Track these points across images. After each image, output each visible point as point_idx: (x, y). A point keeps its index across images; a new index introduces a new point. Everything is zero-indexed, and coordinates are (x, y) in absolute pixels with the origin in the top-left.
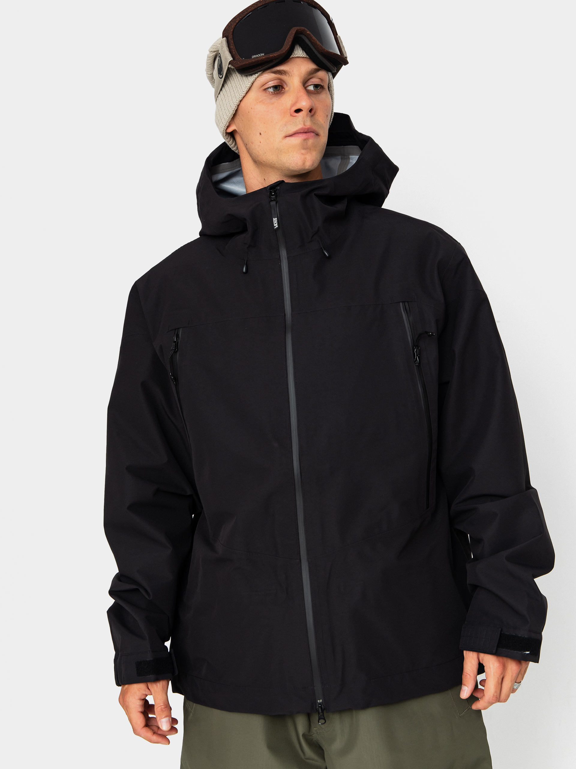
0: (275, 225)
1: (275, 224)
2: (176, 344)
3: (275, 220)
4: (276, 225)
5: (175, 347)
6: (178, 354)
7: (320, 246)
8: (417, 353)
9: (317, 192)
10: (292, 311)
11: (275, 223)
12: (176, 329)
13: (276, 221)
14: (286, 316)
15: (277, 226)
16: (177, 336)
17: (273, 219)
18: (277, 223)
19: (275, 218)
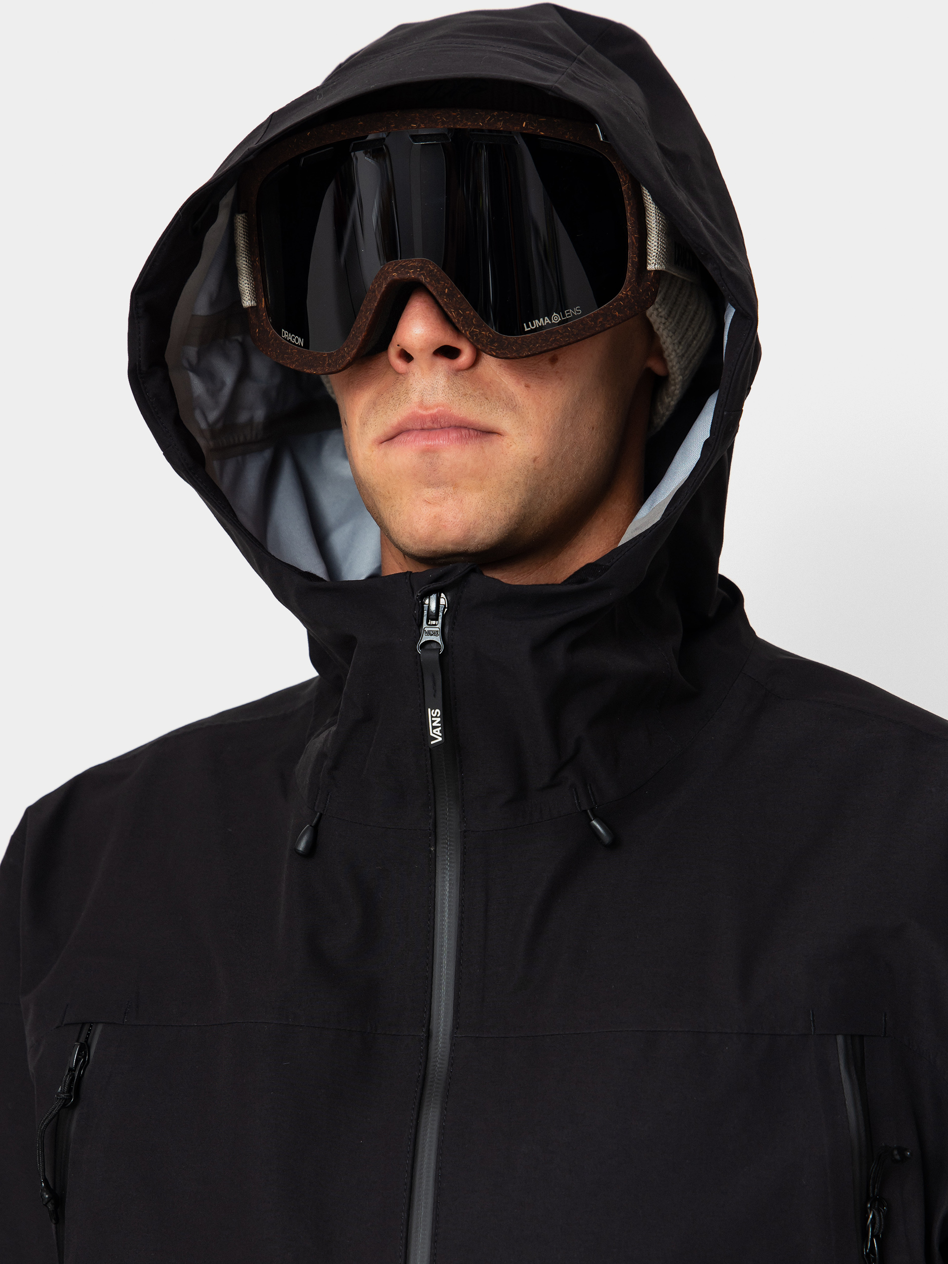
0: (432, 734)
1: (435, 731)
2: (72, 1080)
3: (434, 716)
4: (436, 735)
5: (70, 1090)
6: (76, 1116)
7: (580, 807)
8: (877, 1226)
10: (457, 1025)
11: (434, 728)
12: (83, 1024)
13: (439, 720)
14: (433, 1043)
15: (440, 739)
16: (85, 1048)
17: (429, 710)
18: (440, 728)
19: (433, 711)
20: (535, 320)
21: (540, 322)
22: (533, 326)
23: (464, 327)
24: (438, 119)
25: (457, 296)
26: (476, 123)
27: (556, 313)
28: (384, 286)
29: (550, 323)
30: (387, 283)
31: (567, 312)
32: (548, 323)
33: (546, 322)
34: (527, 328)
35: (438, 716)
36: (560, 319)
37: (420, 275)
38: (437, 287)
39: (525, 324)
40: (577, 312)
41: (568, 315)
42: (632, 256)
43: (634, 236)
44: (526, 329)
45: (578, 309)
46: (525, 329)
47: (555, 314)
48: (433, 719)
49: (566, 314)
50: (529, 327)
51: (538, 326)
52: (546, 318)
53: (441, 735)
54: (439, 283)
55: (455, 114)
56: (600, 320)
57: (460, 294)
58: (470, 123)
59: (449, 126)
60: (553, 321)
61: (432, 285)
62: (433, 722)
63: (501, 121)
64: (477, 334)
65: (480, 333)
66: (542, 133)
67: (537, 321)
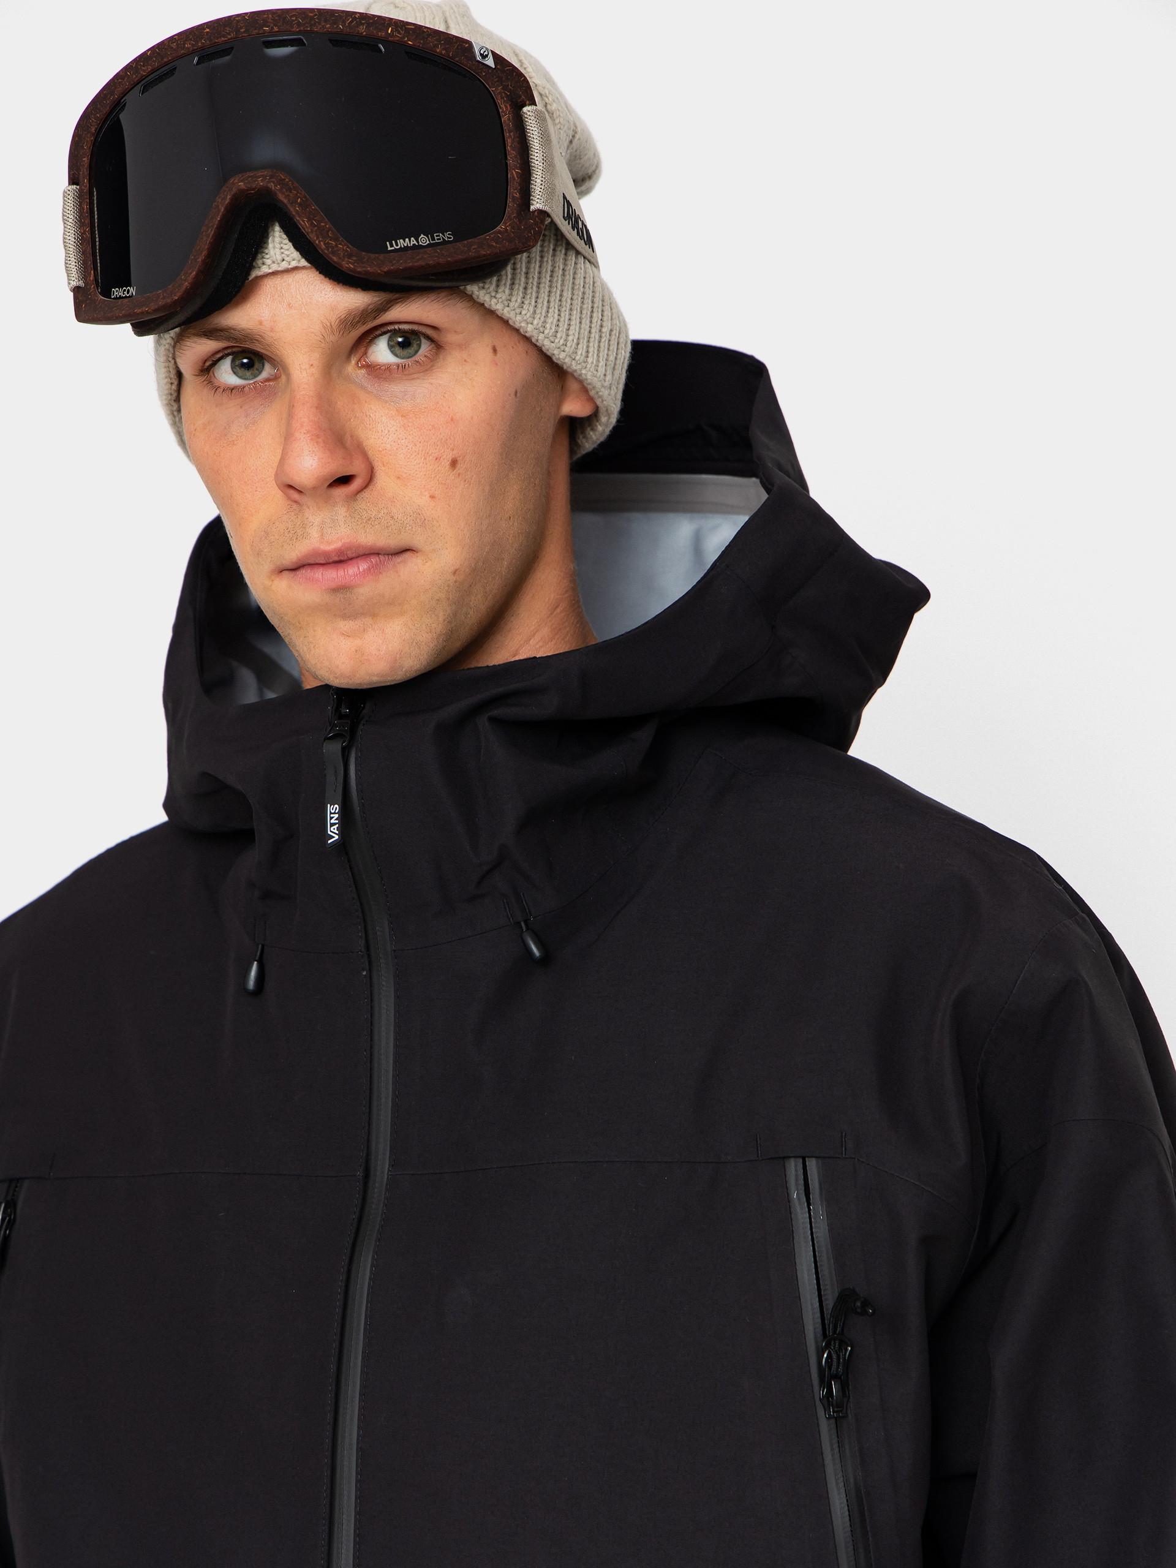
0: (329, 833)
1: (332, 828)
3: (333, 812)
4: (333, 832)
7: (513, 917)
9: (496, 712)
11: (332, 825)
12: (11, 1181)
13: (336, 816)
14: (370, 1183)
15: (337, 837)
16: (11, 1206)
17: (329, 805)
18: (337, 825)
19: (332, 806)
20: (399, 239)
21: (405, 242)
22: (397, 245)
23: (318, 238)
24: (293, 21)
25: (311, 208)
26: (335, 26)
27: (424, 235)
28: (229, 197)
29: (417, 244)
30: (233, 193)
31: (437, 236)
32: (415, 244)
33: (412, 243)
34: (391, 247)
35: (337, 811)
36: (428, 242)
37: (269, 182)
38: (288, 195)
39: (388, 243)
40: (448, 238)
41: (438, 239)
42: (514, 192)
43: (515, 171)
44: (389, 249)
45: (449, 234)
46: (387, 248)
47: (422, 236)
48: (332, 815)
49: (436, 238)
50: (393, 246)
51: (403, 246)
52: (412, 239)
53: (337, 832)
54: (291, 192)
55: (312, 15)
56: (475, 247)
57: (314, 206)
58: (329, 25)
59: (306, 29)
60: (420, 243)
61: (283, 193)
62: (331, 818)
63: (363, 24)
64: (333, 247)
65: (336, 246)
66: (410, 43)
67: (401, 240)
